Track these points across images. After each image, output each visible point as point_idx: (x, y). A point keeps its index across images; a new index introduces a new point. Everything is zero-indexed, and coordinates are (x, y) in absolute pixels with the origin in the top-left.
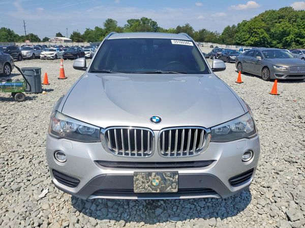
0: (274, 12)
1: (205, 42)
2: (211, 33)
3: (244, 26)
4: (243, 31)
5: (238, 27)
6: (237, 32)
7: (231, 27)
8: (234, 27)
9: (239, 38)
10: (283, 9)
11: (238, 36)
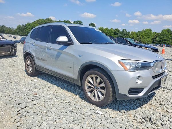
0: (43, 20)
1: (5, 33)
2: (9, 28)
3: (29, 25)
4: (29, 28)
5: (26, 26)
6: (25, 29)
7: (21, 25)
8: (23, 25)
9: (27, 32)
10: (47, 19)
11: (26, 31)
